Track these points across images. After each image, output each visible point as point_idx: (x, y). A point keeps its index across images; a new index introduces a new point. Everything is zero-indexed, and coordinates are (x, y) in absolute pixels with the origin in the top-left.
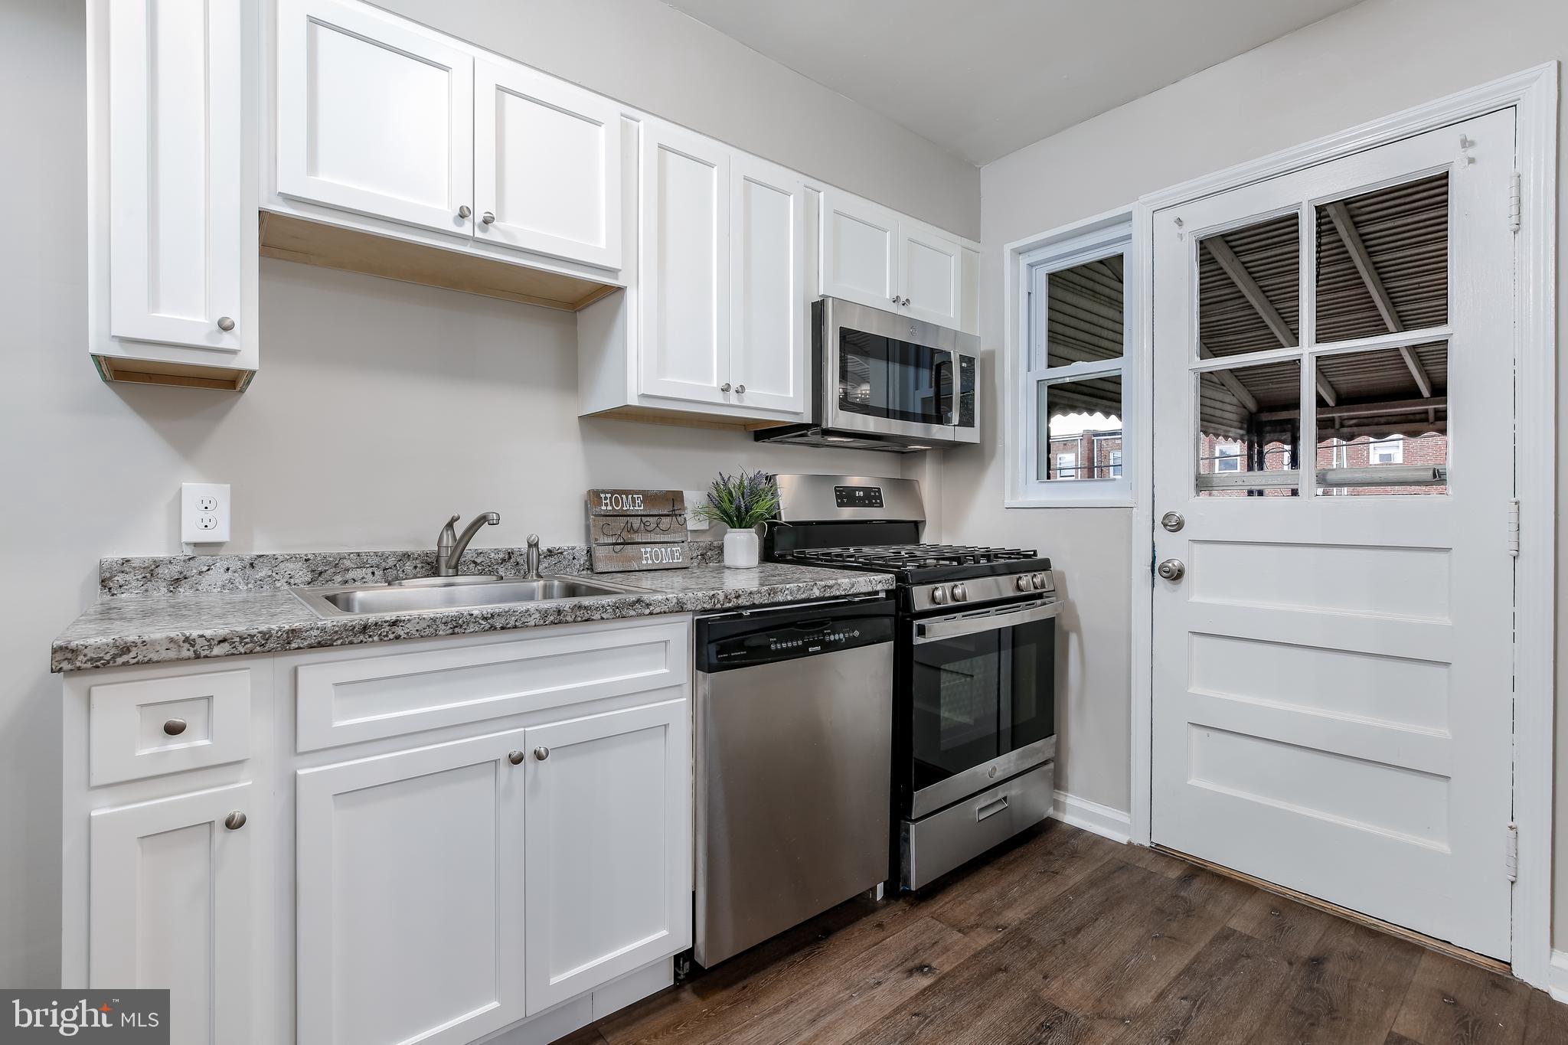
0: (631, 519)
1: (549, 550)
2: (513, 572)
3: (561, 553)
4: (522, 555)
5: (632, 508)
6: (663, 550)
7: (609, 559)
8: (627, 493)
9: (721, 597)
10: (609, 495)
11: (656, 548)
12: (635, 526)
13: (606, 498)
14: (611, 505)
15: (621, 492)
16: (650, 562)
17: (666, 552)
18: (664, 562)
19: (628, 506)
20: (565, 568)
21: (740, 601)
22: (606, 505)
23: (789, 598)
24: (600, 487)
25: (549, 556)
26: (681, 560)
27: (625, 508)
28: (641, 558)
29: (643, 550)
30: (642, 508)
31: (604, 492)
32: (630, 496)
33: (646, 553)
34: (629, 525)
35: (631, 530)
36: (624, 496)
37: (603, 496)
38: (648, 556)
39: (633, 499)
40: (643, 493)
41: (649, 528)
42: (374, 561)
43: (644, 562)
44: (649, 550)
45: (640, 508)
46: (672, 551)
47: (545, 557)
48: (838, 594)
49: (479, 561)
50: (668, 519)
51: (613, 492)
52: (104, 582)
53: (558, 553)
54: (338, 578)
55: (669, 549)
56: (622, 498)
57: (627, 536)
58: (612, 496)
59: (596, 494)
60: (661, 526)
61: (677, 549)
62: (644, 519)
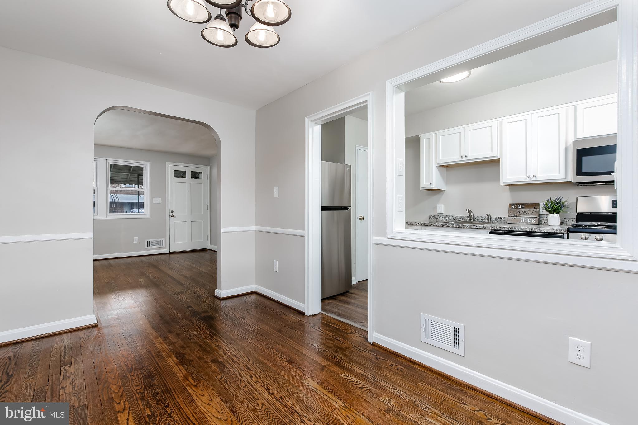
3: (502, 218)
5: (520, 208)
6: (529, 219)
7: (511, 220)
8: (519, 204)
9: (495, 227)
11: (526, 218)
12: (520, 213)
13: (513, 206)
14: (514, 207)
15: (518, 204)
16: (523, 222)
18: (528, 222)
21: (501, 229)
22: (513, 207)
23: (517, 230)
24: (512, 203)
26: (534, 222)
27: (518, 208)
29: (522, 219)
34: (519, 212)
35: (519, 213)
36: (518, 205)
37: (512, 205)
39: (521, 206)
40: (525, 204)
41: (525, 213)
42: (463, 217)
43: (522, 222)
44: (524, 219)
45: (523, 208)
47: (497, 219)
48: (537, 231)
50: (532, 211)
51: (515, 204)
52: (430, 218)
54: (457, 220)
57: (517, 215)
59: (510, 205)
60: (529, 213)
61: (533, 219)
62: (524, 211)
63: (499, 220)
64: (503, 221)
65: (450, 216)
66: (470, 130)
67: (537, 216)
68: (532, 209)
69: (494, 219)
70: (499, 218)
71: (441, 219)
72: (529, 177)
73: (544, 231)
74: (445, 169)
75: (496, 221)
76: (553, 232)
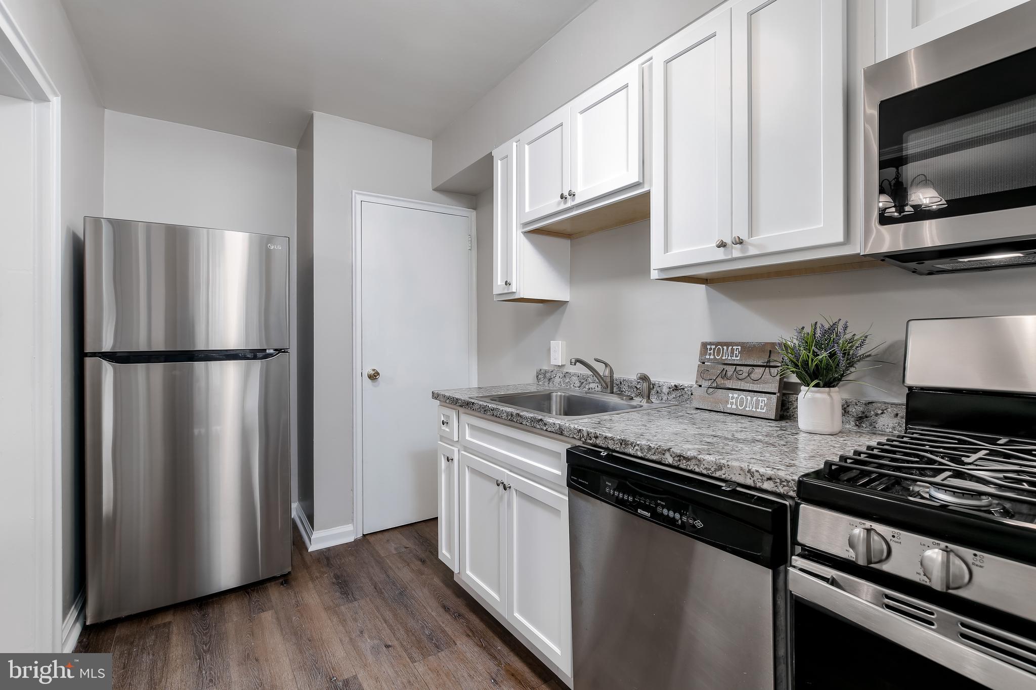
0: (727, 368)
1: (675, 386)
2: (655, 397)
3: (683, 389)
4: (659, 386)
5: (729, 358)
6: (749, 398)
7: (703, 398)
8: (727, 344)
9: (585, 434)
10: (713, 347)
11: (743, 395)
12: (729, 374)
13: (711, 349)
14: (714, 355)
15: (723, 345)
16: (734, 407)
17: (752, 400)
18: (747, 409)
19: (727, 356)
20: (686, 401)
21: (597, 442)
22: (710, 354)
24: (708, 340)
25: (676, 390)
26: (764, 411)
27: (724, 358)
28: (727, 402)
29: (731, 395)
30: (738, 358)
31: (711, 344)
32: (730, 347)
33: (733, 398)
34: (724, 373)
35: (725, 377)
36: (725, 348)
37: (709, 347)
38: (734, 401)
39: (732, 350)
40: (742, 345)
41: (740, 377)
43: (729, 406)
44: (735, 396)
45: (737, 359)
46: (758, 401)
47: (673, 390)
49: (638, 387)
50: (762, 369)
51: (717, 344)
53: (681, 389)
55: (755, 398)
56: (723, 349)
57: (720, 382)
58: (716, 347)
59: (704, 345)
60: (752, 376)
61: (763, 399)
62: (738, 368)
63: (678, 393)
64: (686, 396)
65: (574, 375)
66: (582, 112)
67: (774, 387)
68: (760, 363)
69: (665, 390)
70: (676, 388)
71: (557, 380)
72: (722, 245)
73: (718, 474)
74: (566, 243)
75: (671, 397)
76: (749, 482)
